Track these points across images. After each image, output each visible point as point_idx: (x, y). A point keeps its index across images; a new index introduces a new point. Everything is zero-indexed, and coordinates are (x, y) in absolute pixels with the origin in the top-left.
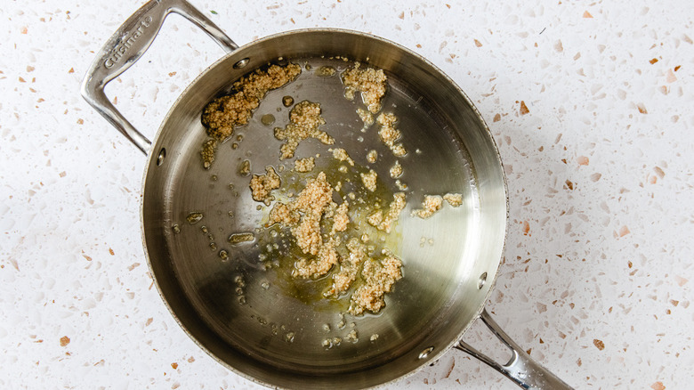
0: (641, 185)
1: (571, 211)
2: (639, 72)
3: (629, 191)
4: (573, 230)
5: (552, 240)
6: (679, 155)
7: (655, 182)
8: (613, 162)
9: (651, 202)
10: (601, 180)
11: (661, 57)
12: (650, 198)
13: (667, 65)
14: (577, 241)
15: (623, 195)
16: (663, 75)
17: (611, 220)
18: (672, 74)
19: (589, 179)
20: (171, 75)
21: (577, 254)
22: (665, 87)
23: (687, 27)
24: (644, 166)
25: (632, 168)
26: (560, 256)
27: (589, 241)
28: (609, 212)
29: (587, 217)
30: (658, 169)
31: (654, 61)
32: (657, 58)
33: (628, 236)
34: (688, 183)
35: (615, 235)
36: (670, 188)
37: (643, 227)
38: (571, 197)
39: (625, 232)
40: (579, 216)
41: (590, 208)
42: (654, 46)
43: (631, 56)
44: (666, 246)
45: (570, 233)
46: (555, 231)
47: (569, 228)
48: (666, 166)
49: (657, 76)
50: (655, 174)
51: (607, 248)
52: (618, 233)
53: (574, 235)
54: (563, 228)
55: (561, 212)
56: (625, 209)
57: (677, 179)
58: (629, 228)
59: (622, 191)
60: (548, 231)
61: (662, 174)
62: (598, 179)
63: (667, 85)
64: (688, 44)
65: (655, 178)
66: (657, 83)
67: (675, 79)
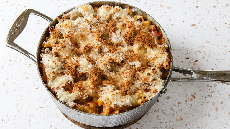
0: (186, 101)
1: (158, 110)
2: (182, 62)
3: (181, 103)
4: (160, 117)
5: (151, 121)
6: (200, 90)
7: (192, 100)
8: (174, 93)
9: (191, 108)
10: (170, 99)
11: (190, 57)
12: (190, 106)
13: (192, 60)
14: (161, 122)
15: (179, 105)
16: (191, 63)
17: (175, 114)
18: (195, 63)
19: (165, 98)
20: (10, 61)
21: (161, 127)
22: (192, 67)
23: (199, 48)
24: (187, 94)
25: (182, 95)
26: (154, 128)
27: (166, 122)
28: (174, 111)
29: (165, 113)
30: (192, 95)
31: (187, 58)
32: (188, 57)
33: (182, 121)
34: (206, 101)
35: (177, 120)
36: (198, 103)
37: (188, 117)
38: (158, 105)
39: (181, 119)
40: (162, 112)
41: (166, 109)
42: (187, 54)
43: (179, 57)
44: (199, 125)
45: (158, 119)
46: (152, 118)
47: (158, 117)
48: (196, 94)
49: (189, 63)
50: (191, 97)
51: (174, 126)
52: (178, 120)
53: (160, 120)
54: (155, 117)
55: (154, 111)
56: (181, 110)
57: (201, 99)
58: (183, 117)
59: (179, 103)
60: (149, 118)
61: (195, 97)
62: (169, 99)
63: (193, 66)
64: (200, 53)
65: (192, 99)
66: (189, 66)
67: (196, 64)
